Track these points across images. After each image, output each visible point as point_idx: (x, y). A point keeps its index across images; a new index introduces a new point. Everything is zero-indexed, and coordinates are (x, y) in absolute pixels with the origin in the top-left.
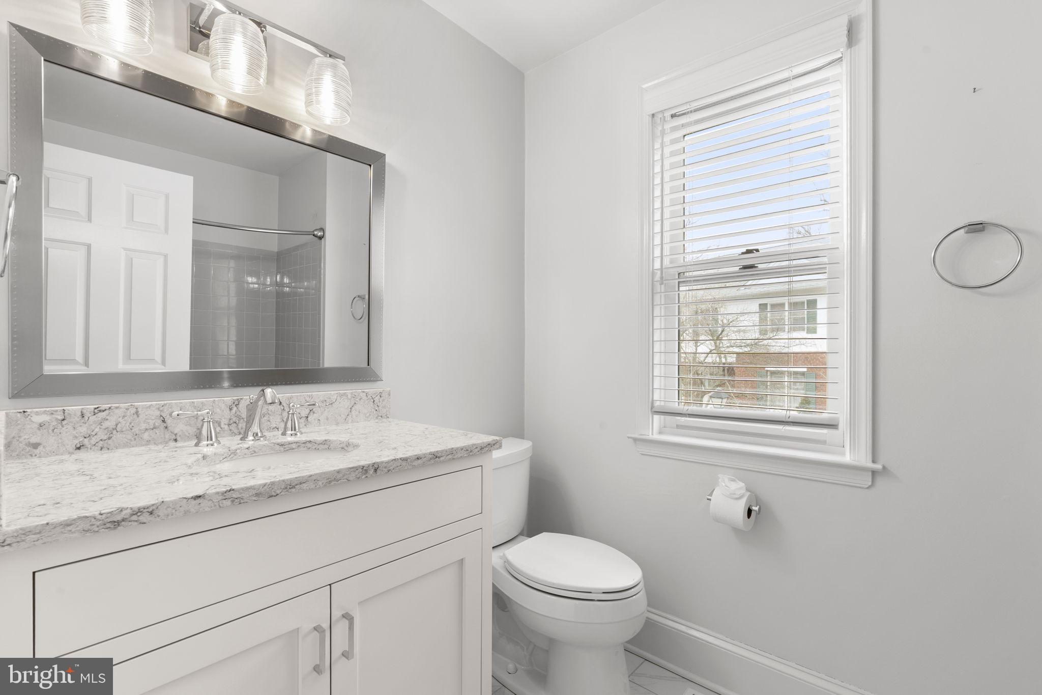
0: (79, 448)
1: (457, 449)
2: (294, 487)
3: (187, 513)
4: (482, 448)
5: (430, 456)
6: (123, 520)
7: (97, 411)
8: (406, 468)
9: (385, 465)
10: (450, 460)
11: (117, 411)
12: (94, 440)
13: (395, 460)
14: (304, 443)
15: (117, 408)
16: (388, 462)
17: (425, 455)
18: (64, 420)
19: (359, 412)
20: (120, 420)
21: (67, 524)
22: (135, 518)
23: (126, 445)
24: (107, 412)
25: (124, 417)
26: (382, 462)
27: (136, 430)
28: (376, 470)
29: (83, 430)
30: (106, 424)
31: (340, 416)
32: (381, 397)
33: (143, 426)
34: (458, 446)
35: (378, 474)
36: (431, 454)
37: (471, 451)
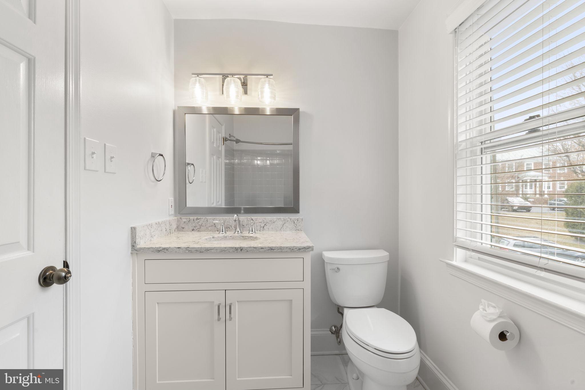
0: (193, 230)
1: (284, 247)
2: (208, 250)
3: (176, 252)
4: (299, 249)
5: (269, 248)
6: (161, 250)
7: (197, 219)
8: (256, 251)
9: (246, 249)
10: (279, 252)
11: (202, 219)
12: (196, 228)
13: (250, 247)
14: (250, 237)
15: (202, 218)
16: (247, 248)
17: (265, 248)
18: (189, 221)
19: (287, 227)
20: (203, 222)
21: (149, 249)
22: (163, 250)
23: (204, 231)
24: (199, 220)
25: (204, 221)
26: (244, 247)
27: (207, 226)
28: (241, 250)
29: (194, 224)
30: (200, 223)
31: (278, 228)
32: (298, 221)
33: (209, 225)
34: (285, 246)
35: (242, 252)
36: (268, 247)
37: (293, 250)
